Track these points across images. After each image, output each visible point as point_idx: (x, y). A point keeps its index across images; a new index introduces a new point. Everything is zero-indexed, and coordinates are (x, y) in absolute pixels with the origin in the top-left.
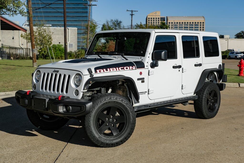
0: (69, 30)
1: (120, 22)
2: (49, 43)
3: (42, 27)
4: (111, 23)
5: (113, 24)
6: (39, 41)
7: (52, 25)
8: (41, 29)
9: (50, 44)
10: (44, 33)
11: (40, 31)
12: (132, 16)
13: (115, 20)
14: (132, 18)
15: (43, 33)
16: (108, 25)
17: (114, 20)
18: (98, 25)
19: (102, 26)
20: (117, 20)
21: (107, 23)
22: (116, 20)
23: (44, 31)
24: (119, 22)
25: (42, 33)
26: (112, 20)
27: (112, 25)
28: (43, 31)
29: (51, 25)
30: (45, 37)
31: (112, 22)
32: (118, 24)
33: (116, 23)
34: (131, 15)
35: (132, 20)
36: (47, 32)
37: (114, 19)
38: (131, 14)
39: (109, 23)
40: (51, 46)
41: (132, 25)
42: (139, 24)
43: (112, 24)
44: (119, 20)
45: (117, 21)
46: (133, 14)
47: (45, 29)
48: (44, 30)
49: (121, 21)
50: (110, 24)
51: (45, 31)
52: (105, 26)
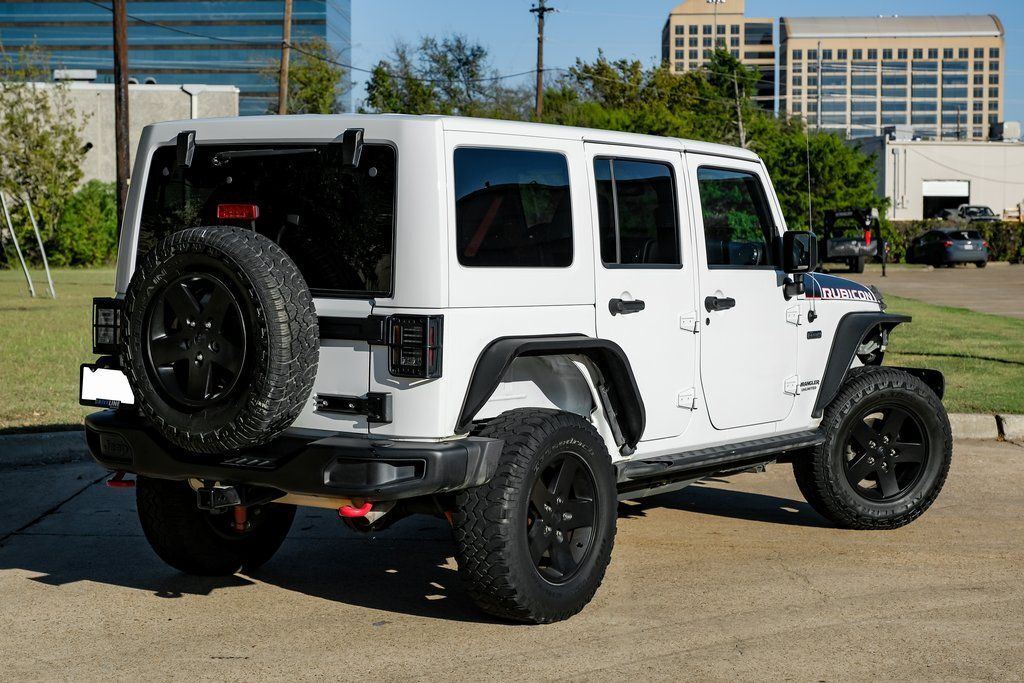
0: (195, 98)
1: (478, 53)
2: (69, 173)
3: (29, 85)
4: (427, 58)
5: (434, 64)
6: (11, 166)
7: (100, 71)
8: (19, 94)
9: (74, 179)
10: (41, 117)
11: (18, 110)
12: (541, 17)
13: (446, 41)
14: (540, 31)
15: (30, 118)
16: (407, 73)
17: (440, 42)
18: (344, 73)
19: (369, 77)
20: (459, 41)
21: (402, 58)
22: (452, 42)
23: (39, 106)
24: (468, 53)
25: (24, 117)
26: (428, 44)
27: (431, 72)
28: (32, 106)
29: (92, 74)
30: (43, 138)
31: (429, 52)
32: (467, 63)
33: (450, 57)
34: (537, 13)
35: (540, 41)
36: (53, 111)
37: (441, 36)
38: (537, 7)
39: (408, 58)
40: (76, 190)
41: (540, 71)
42: (590, 65)
43: (427, 66)
44: (470, 43)
45: (460, 47)
46: (547, 6)
47: (41, 97)
48: (38, 101)
49: (484, 47)
50: (419, 64)
51: (44, 107)
52: (384, 74)
